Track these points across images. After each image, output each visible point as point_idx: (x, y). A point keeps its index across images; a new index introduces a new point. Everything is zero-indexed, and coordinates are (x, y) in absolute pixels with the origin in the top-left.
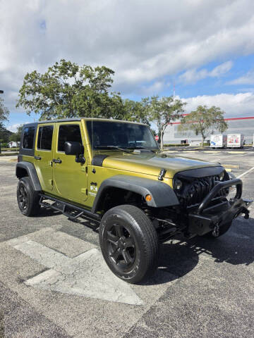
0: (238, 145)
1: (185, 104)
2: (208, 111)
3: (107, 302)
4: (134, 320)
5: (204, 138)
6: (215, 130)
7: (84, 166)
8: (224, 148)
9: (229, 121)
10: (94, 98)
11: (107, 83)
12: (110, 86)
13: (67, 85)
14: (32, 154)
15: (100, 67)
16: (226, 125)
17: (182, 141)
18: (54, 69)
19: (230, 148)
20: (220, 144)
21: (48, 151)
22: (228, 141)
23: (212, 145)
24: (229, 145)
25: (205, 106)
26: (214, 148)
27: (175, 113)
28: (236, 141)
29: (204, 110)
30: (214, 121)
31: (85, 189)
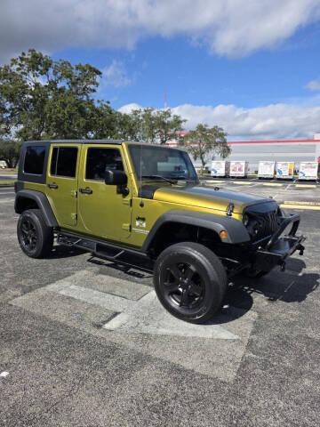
0: (242, 174)
1: (185, 121)
2: (210, 131)
3: (204, 339)
4: (240, 352)
5: (204, 164)
6: (216, 155)
7: (128, 198)
8: (226, 177)
9: (232, 145)
10: (77, 106)
11: (92, 87)
12: (94, 91)
13: (37, 85)
14: (43, 180)
15: (83, 65)
16: (229, 150)
17: (176, 168)
18: (19, 61)
19: (233, 177)
20: (222, 172)
21: (72, 179)
22: (231, 168)
23: (213, 174)
24: (232, 173)
25: (206, 126)
26: (215, 177)
27: (171, 132)
28: (240, 170)
29: (204, 130)
30: (217, 144)
31: (128, 225)
